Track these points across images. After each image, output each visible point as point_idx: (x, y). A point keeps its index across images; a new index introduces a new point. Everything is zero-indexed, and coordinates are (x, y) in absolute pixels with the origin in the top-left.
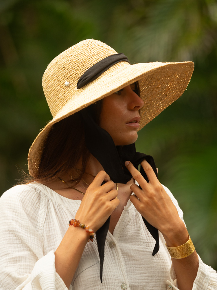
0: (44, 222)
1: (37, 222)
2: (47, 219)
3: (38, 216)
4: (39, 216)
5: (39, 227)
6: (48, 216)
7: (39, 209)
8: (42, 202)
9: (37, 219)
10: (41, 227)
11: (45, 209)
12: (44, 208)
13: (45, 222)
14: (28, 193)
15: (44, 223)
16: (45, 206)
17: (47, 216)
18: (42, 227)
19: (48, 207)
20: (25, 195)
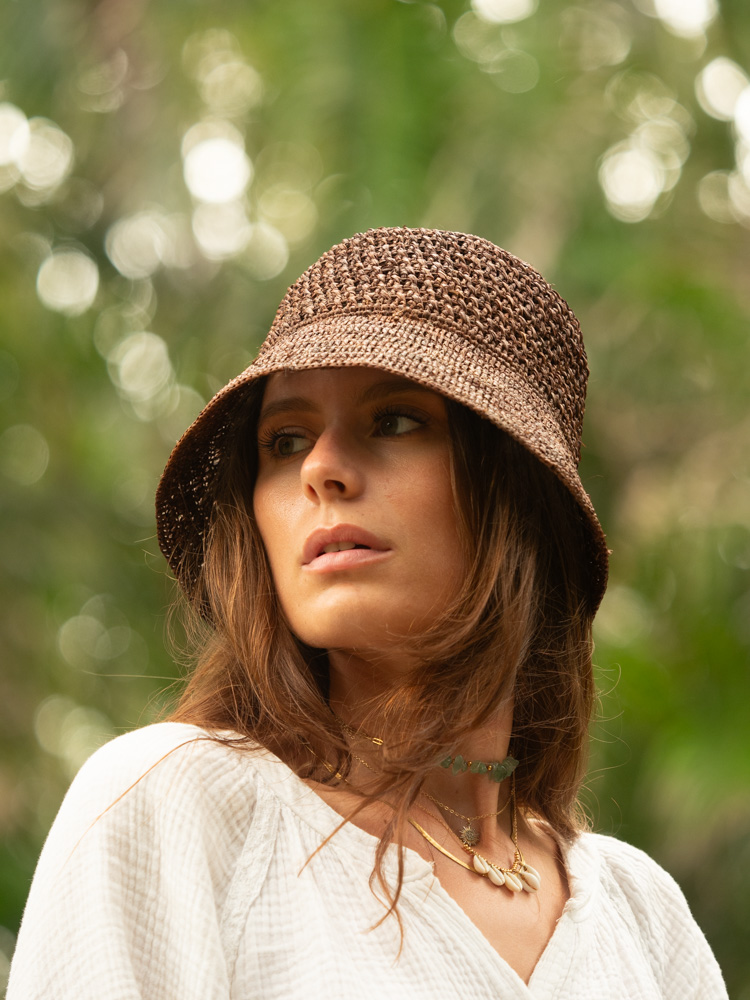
0: (252, 899)
1: (226, 894)
2: (265, 890)
3: (234, 872)
4: (237, 873)
5: (229, 915)
6: (272, 881)
7: (242, 844)
8: (260, 818)
9: (226, 884)
10: (238, 915)
11: (265, 850)
12: (263, 846)
13: (258, 901)
14: (215, 769)
15: (253, 904)
16: (266, 837)
17: (268, 878)
18: (242, 917)
19: (279, 844)
20: (204, 772)
